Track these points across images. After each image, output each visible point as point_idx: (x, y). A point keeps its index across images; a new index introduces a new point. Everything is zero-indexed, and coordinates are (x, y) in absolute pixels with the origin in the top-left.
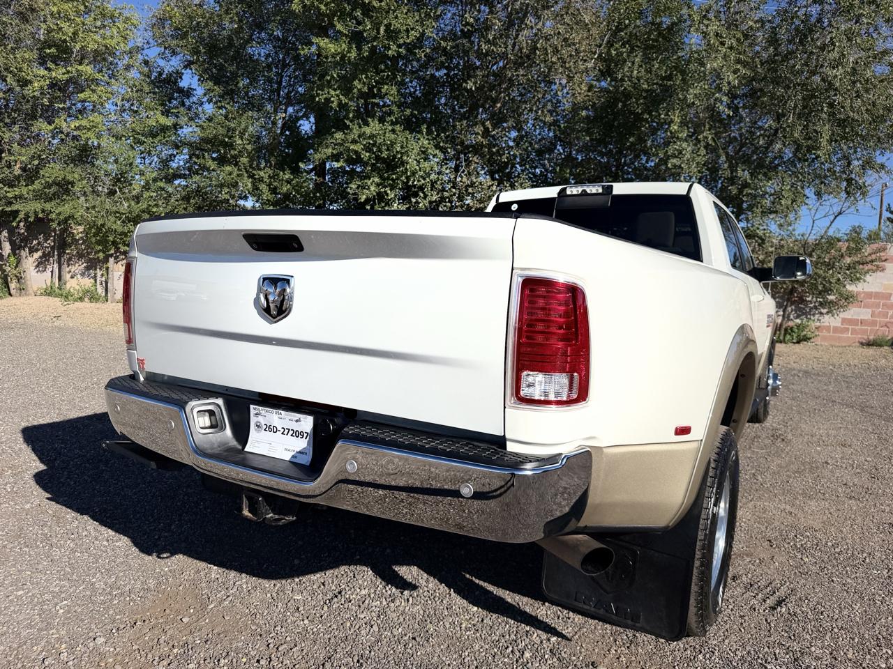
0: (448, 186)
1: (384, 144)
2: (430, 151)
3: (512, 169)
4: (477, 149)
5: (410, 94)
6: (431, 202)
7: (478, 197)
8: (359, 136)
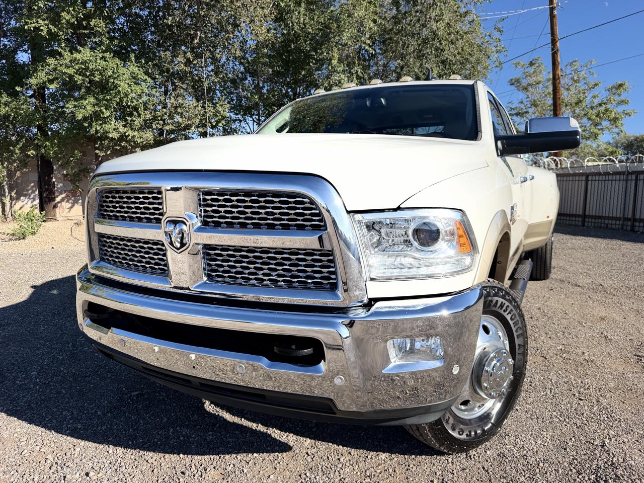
0: (159, 107)
1: (97, 70)
2: (139, 76)
3: (213, 94)
4: (182, 77)
5: (119, 29)
6: (145, 121)
7: (187, 116)
8: (71, 61)
